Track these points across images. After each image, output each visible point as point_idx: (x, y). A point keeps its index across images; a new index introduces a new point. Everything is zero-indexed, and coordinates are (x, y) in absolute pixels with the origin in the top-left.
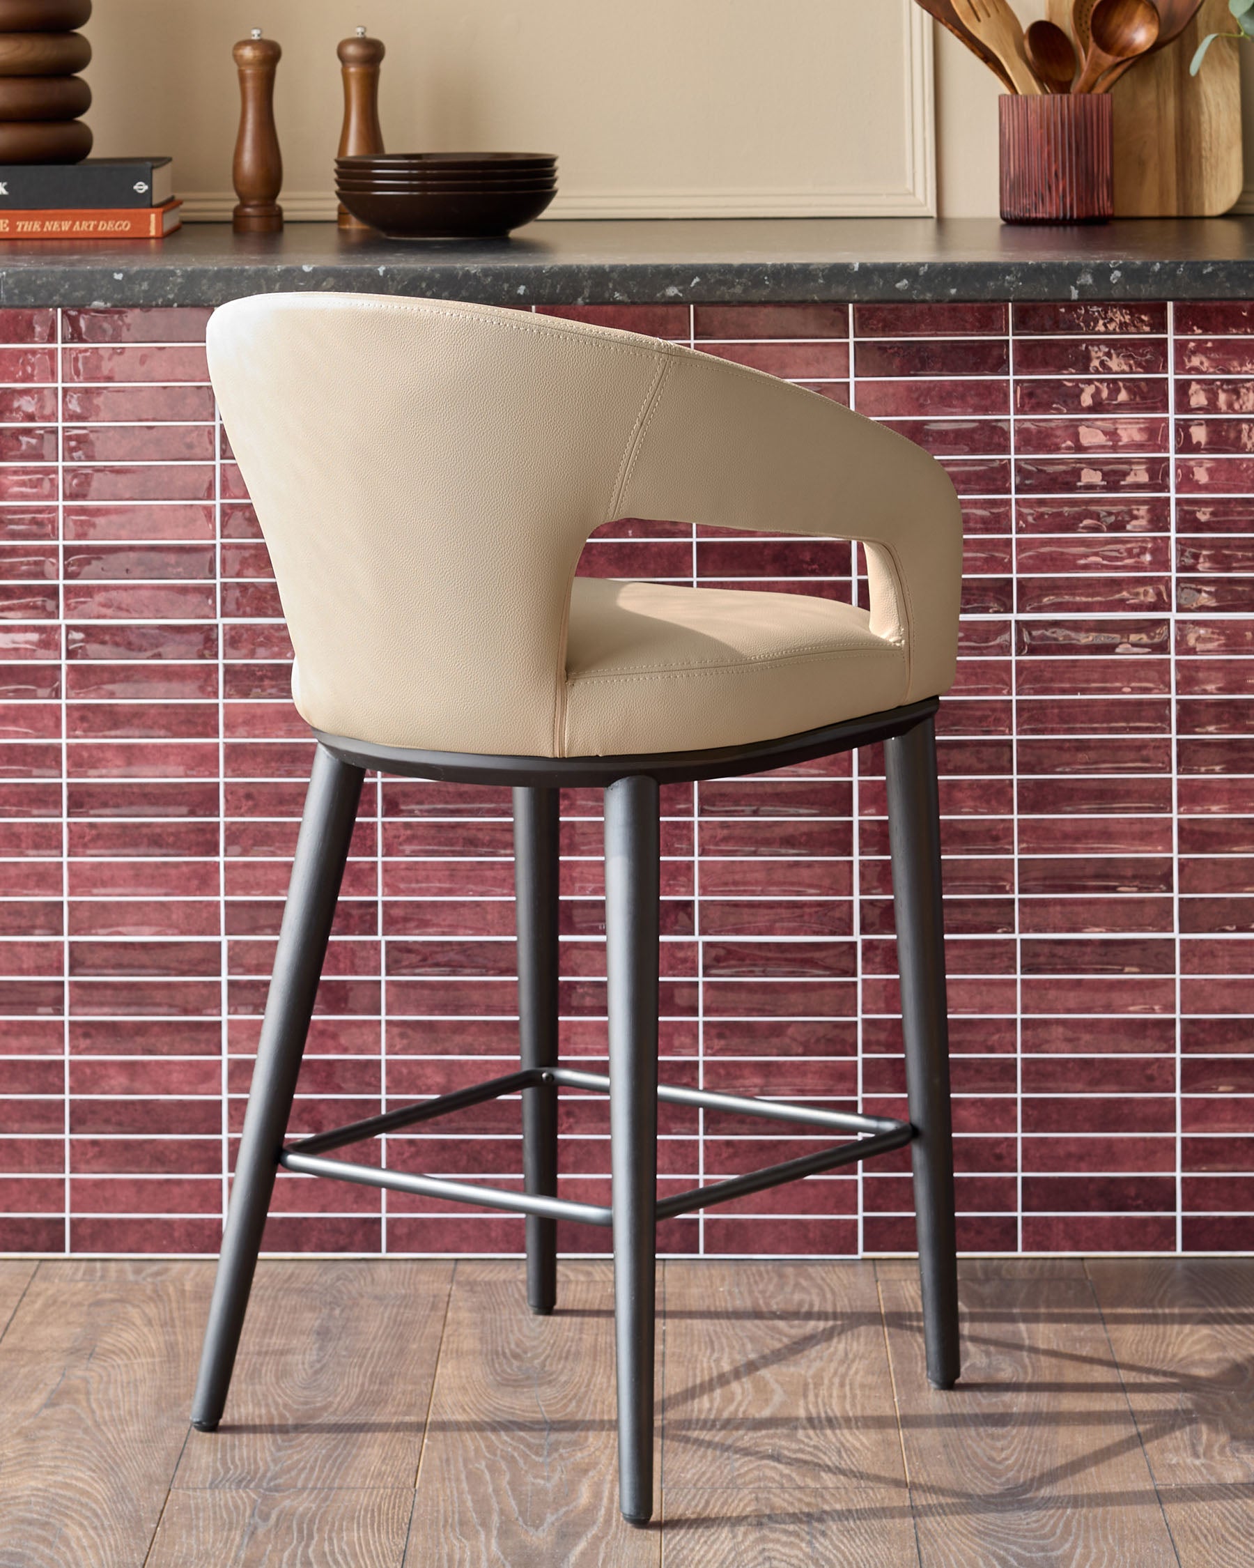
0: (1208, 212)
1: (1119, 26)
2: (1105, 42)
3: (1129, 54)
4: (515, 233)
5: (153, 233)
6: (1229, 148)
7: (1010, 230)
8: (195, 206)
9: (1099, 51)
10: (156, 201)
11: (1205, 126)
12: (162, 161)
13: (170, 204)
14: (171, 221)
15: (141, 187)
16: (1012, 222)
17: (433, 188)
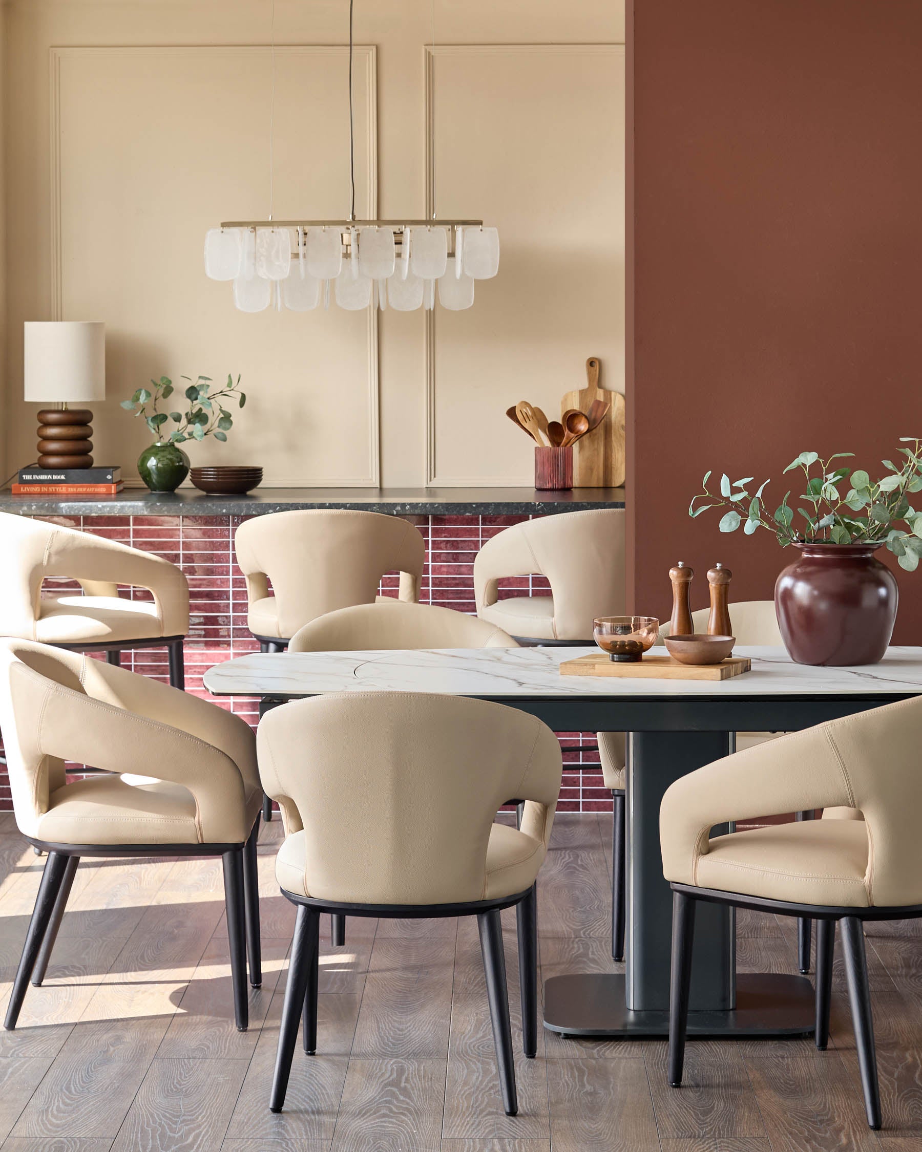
0: (613, 486)
1: (576, 424)
2: (572, 430)
3: (579, 433)
4: (249, 493)
5: (113, 492)
6: (621, 464)
7: (538, 492)
8: (129, 483)
9: (569, 432)
10: (114, 482)
11: (613, 457)
12: (116, 468)
13: (119, 483)
14: (121, 487)
15: (109, 477)
16: (539, 490)
17: (221, 478)
